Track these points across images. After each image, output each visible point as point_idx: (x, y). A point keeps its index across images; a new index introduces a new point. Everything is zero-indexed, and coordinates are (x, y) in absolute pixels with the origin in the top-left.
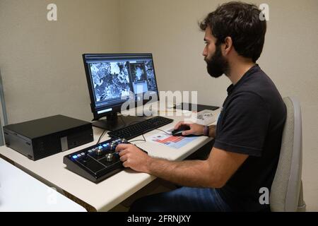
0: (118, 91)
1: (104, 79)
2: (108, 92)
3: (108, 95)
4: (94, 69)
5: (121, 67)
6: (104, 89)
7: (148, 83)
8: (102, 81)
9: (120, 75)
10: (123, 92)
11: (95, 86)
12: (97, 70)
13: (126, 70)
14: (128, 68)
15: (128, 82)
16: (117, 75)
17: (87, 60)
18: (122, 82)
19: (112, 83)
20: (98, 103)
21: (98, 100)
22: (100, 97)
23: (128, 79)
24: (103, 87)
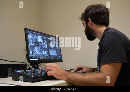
0: (42, 51)
1: (35, 43)
2: (36, 50)
3: (36, 51)
4: (30, 36)
5: (43, 40)
6: (34, 48)
7: (57, 51)
8: (33, 44)
9: (42, 43)
10: (44, 52)
11: (30, 45)
12: (31, 37)
13: (46, 42)
14: (47, 41)
15: (47, 48)
16: (41, 43)
17: (27, 31)
18: (44, 47)
19: (38, 46)
20: (31, 54)
21: (31, 53)
22: (32, 51)
23: (47, 46)
24: (33, 47)
